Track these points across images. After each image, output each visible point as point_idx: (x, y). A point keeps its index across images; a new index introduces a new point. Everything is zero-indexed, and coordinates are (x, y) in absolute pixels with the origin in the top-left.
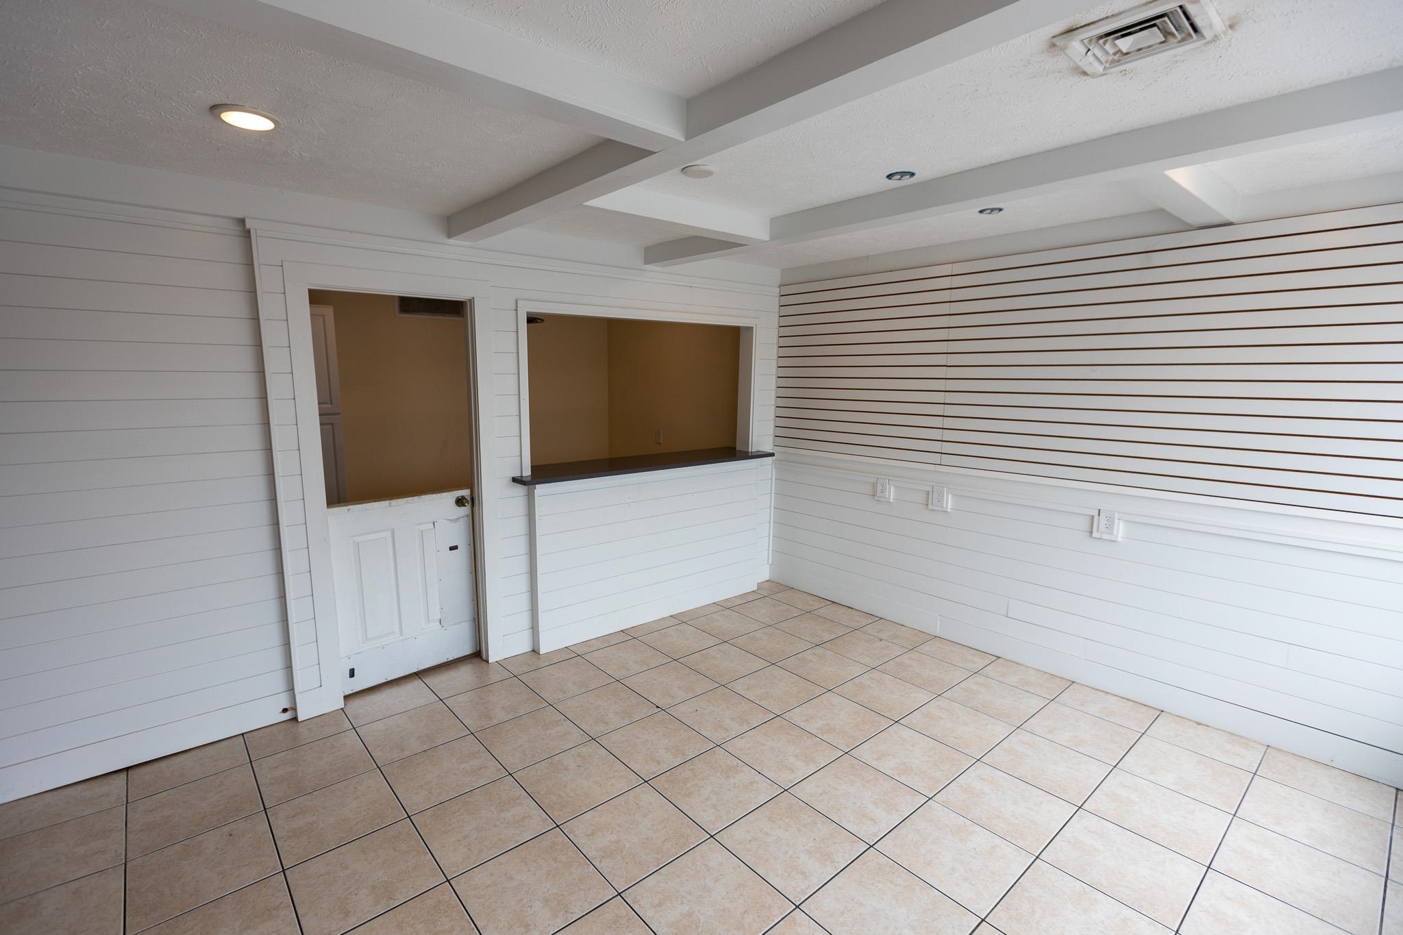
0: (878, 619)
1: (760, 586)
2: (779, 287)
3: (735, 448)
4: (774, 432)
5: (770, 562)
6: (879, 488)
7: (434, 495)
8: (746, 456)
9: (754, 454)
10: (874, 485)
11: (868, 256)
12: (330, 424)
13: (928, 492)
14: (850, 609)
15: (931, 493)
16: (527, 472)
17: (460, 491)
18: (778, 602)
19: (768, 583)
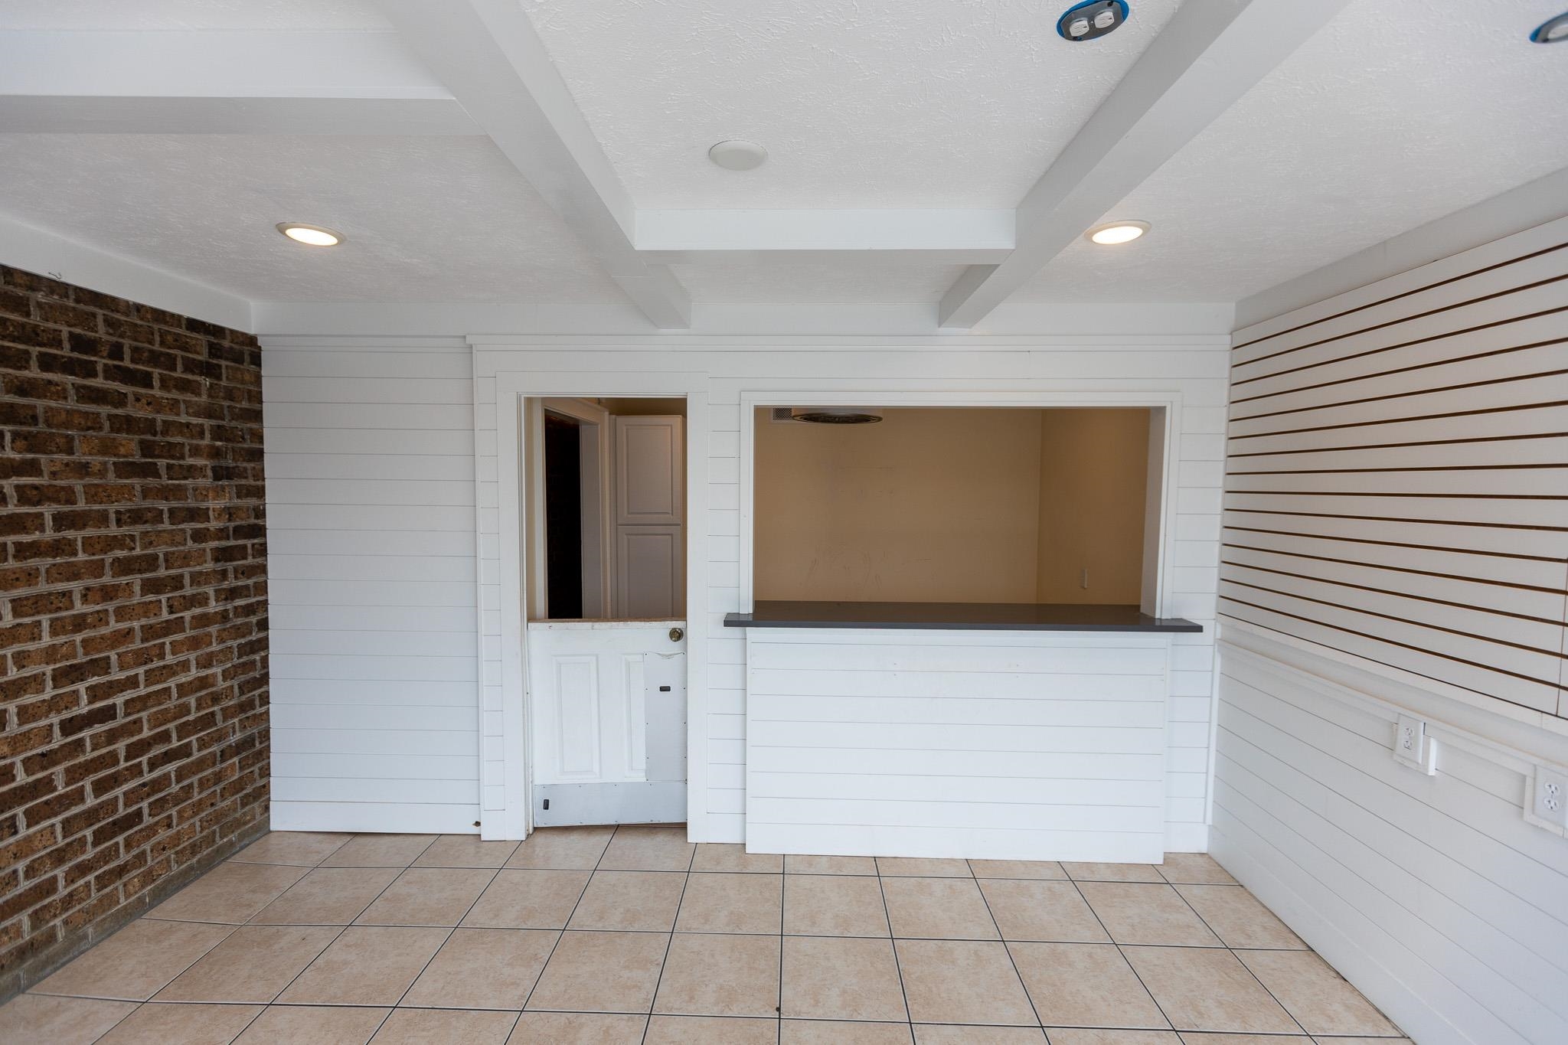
0: (1394, 1033)
1: (1169, 859)
2: (1231, 334)
3: (1138, 607)
4: (1219, 588)
5: (1209, 821)
6: (1402, 737)
7: (643, 623)
8: (1148, 624)
9: (1163, 624)
10: (1393, 726)
11: (1385, 242)
12: (669, 534)
13: (1524, 778)
14: (1339, 981)
15: (1529, 781)
16: (747, 608)
17: (674, 622)
18: (1181, 903)
19: (1200, 861)
